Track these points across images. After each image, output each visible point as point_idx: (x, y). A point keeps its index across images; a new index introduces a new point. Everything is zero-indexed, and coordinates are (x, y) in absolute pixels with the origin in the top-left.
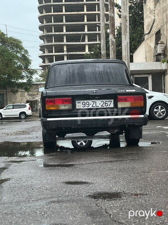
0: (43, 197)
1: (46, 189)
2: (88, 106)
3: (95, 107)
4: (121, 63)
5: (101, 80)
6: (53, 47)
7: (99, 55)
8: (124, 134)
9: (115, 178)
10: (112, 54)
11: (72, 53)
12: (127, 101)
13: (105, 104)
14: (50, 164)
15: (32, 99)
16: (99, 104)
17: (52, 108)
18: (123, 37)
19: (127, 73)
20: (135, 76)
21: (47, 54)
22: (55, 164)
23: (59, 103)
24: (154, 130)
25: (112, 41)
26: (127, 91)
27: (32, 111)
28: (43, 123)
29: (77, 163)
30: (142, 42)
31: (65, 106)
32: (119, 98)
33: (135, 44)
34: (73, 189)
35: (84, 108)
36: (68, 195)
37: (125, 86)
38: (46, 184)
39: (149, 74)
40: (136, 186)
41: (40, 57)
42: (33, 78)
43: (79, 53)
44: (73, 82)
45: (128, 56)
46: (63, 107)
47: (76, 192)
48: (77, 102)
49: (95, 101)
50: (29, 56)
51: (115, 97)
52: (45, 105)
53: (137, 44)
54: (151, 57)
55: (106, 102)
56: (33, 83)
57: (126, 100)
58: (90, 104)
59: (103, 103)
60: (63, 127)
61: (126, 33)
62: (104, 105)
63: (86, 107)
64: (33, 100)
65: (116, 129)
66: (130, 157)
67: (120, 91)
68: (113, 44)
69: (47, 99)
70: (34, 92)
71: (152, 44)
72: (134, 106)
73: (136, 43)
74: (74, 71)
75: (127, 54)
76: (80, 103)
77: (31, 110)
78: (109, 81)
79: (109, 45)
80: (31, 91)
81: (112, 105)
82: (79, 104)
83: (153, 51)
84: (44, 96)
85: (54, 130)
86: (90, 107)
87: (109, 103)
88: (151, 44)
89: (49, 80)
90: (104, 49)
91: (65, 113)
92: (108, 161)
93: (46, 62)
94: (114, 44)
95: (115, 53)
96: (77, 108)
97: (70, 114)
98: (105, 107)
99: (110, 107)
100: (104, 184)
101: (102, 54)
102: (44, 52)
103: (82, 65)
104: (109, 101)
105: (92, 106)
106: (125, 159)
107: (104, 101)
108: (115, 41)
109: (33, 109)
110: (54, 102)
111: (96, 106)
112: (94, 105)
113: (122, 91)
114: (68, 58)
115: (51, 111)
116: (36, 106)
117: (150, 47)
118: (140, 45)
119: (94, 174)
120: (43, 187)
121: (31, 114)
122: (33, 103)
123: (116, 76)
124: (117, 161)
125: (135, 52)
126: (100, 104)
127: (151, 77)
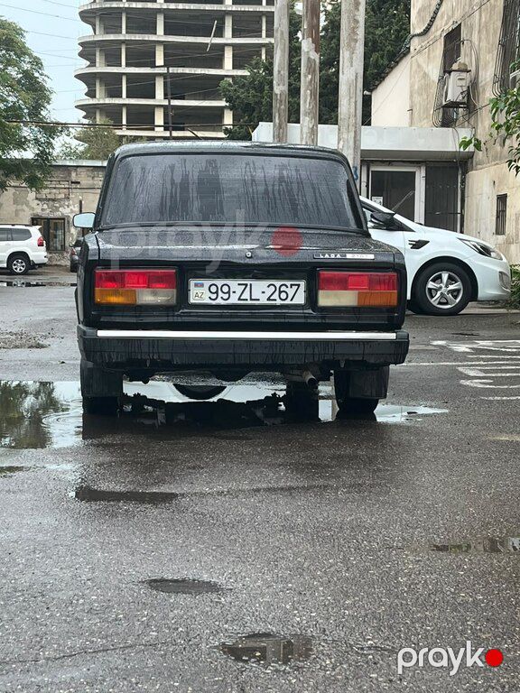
0: (79, 643)
1: (90, 611)
2: (226, 296)
3: (249, 302)
4: (335, 160)
5: (269, 212)
6: (121, 49)
7: (267, 87)
8: (332, 378)
9: (300, 570)
10: (305, 102)
11: (180, 70)
12: (346, 288)
13: (280, 292)
14: (104, 486)
15: (48, 211)
16: (261, 292)
17: (114, 299)
18: (344, 55)
19: (352, 193)
20: (374, 168)
21: (101, 68)
22: (118, 488)
23: (138, 283)
24: (423, 355)
25: (309, 58)
26: (349, 256)
27: (48, 249)
28: (84, 343)
29: (185, 489)
30: (401, 58)
31: (155, 294)
32: (322, 277)
33: (381, 62)
34: (171, 615)
35: (214, 303)
36: (157, 637)
37: (342, 235)
38: (89, 583)
39: (418, 162)
40: (363, 613)
41: (78, 76)
42: (53, 148)
43: (203, 72)
44: (182, 216)
45: (355, 116)
46: (147, 297)
47: (181, 629)
48: (192, 283)
49: (248, 282)
50: (46, 78)
51: (312, 274)
52: (94, 290)
53: (386, 62)
54: (427, 110)
55: (283, 288)
56: (54, 163)
57: (343, 285)
58: (234, 292)
59: (272, 288)
60: (146, 361)
61: (353, 44)
62: (276, 296)
63: (219, 301)
64: (52, 216)
65: (307, 369)
66: (347, 476)
67: (327, 256)
68: (311, 70)
69: (99, 270)
70: (57, 191)
71: (434, 69)
72: (367, 302)
73: (382, 57)
74: (185, 179)
75: (352, 110)
76: (202, 285)
77: (44, 248)
78: (296, 215)
79: (300, 60)
80: (46, 188)
81: (300, 299)
82: (199, 290)
83: (434, 90)
84: (90, 258)
85: (117, 365)
86: (234, 300)
87: (291, 292)
88: (430, 67)
89: (107, 202)
90: (281, 79)
91: (154, 316)
92: (282, 489)
93: (97, 96)
94: (314, 71)
95: (315, 98)
96: (192, 301)
97: (171, 319)
98: (279, 302)
99: (293, 302)
100: (267, 599)
101: (277, 95)
102: (93, 64)
103: (215, 161)
104: (292, 285)
105: (239, 299)
106: (333, 482)
107: (278, 283)
108: (318, 61)
109: (51, 243)
110: (123, 279)
111: (251, 299)
112: (246, 295)
113: (333, 256)
114: (169, 93)
115: (112, 308)
116: (60, 237)
117: (425, 75)
118: (395, 66)
119: (237, 547)
120: (81, 601)
121: (46, 260)
122: (52, 225)
123: (317, 202)
124: (308, 489)
125: (377, 86)
126: (263, 292)
127: (423, 173)
